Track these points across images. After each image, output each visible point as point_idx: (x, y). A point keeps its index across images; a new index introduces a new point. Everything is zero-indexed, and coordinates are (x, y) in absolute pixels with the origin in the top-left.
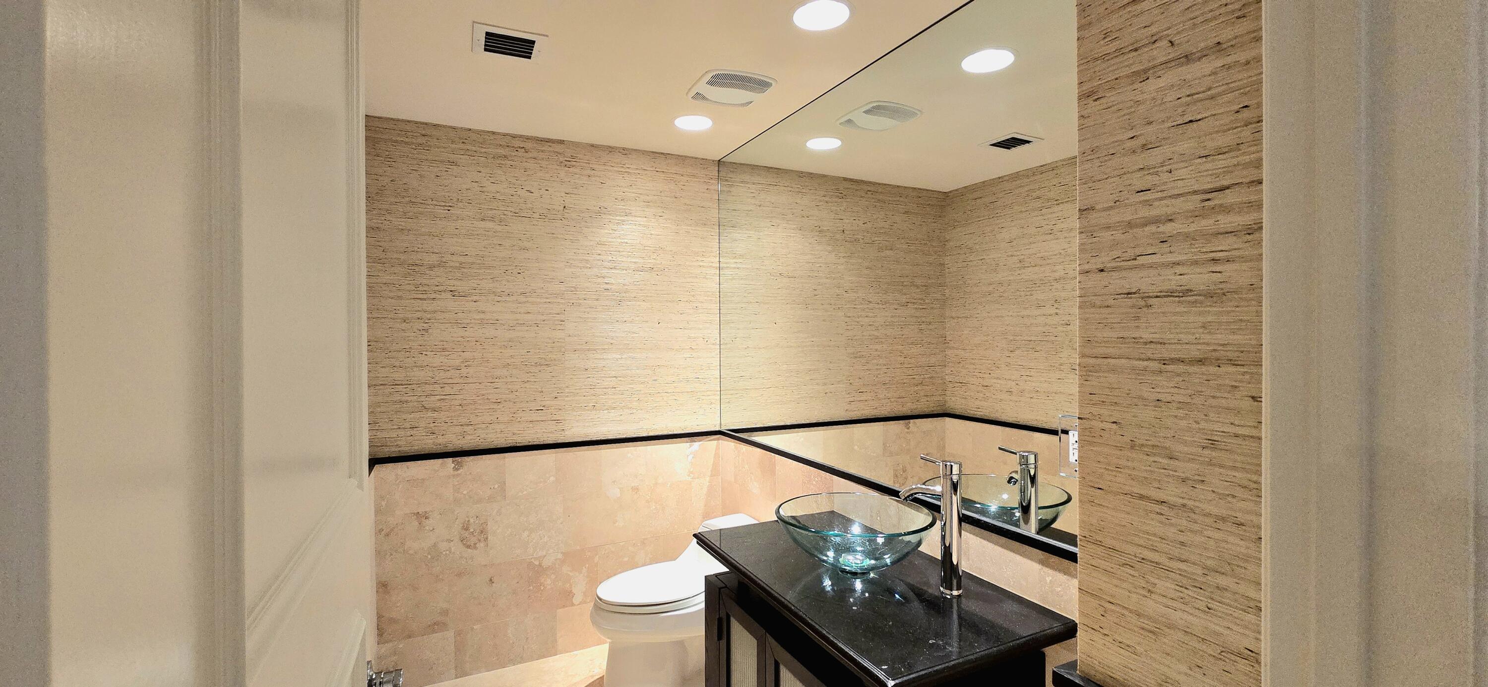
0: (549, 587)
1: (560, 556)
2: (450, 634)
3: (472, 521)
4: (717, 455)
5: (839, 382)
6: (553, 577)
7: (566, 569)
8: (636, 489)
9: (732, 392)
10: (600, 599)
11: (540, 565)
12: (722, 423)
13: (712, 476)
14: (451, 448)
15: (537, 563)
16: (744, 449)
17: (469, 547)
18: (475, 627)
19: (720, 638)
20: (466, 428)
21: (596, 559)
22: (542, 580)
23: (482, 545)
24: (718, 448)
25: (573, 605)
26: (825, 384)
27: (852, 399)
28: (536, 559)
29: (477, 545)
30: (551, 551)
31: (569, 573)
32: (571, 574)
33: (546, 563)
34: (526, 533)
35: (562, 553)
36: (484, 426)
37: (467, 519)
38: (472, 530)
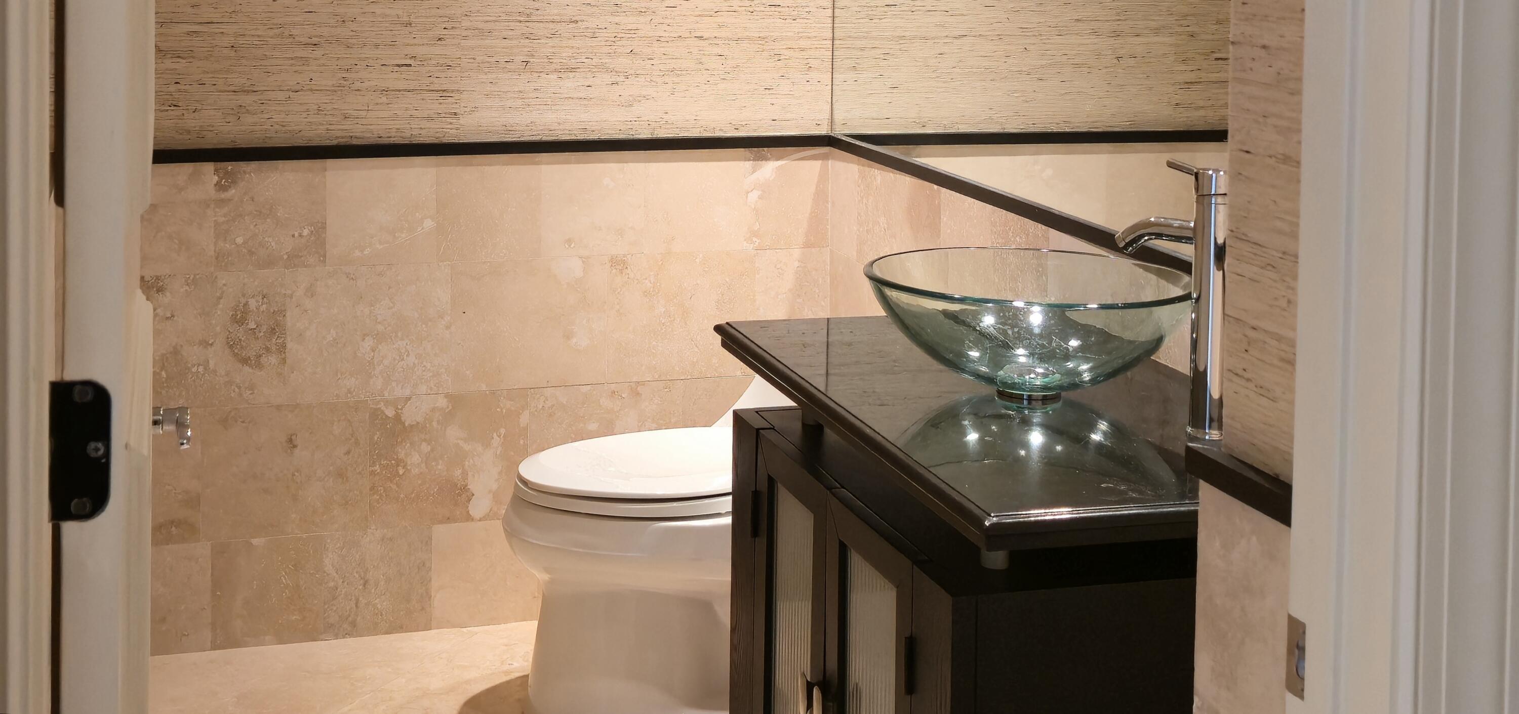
0: (415, 471)
1: (442, 402)
2: (202, 549)
3: (253, 304)
4: (820, 196)
5: (1157, 31)
6: (425, 448)
7: (454, 434)
8: (619, 264)
9: (859, 43)
10: (525, 482)
11: (398, 418)
12: (836, 116)
13: (808, 245)
14: (210, 141)
15: (390, 413)
16: (879, 179)
17: (245, 361)
18: (255, 541)
19: (755, 533)
20: (247, 100)
21: (525, 419)
22: (402, 455)
23: (273, 359)
24: (823, 178)
25: (469, 518)
26: (1117, 34)
27: (1191, 77)
28: (387, 403)
29: (264, 360)
30: (423, 389)
31: (461, 443)
32: (467, 447)
33: (411, 415)
34: (368, 343)
35: (447, 396)
36: (281, 96)
37: (243, 301)
38: (252, 325)
